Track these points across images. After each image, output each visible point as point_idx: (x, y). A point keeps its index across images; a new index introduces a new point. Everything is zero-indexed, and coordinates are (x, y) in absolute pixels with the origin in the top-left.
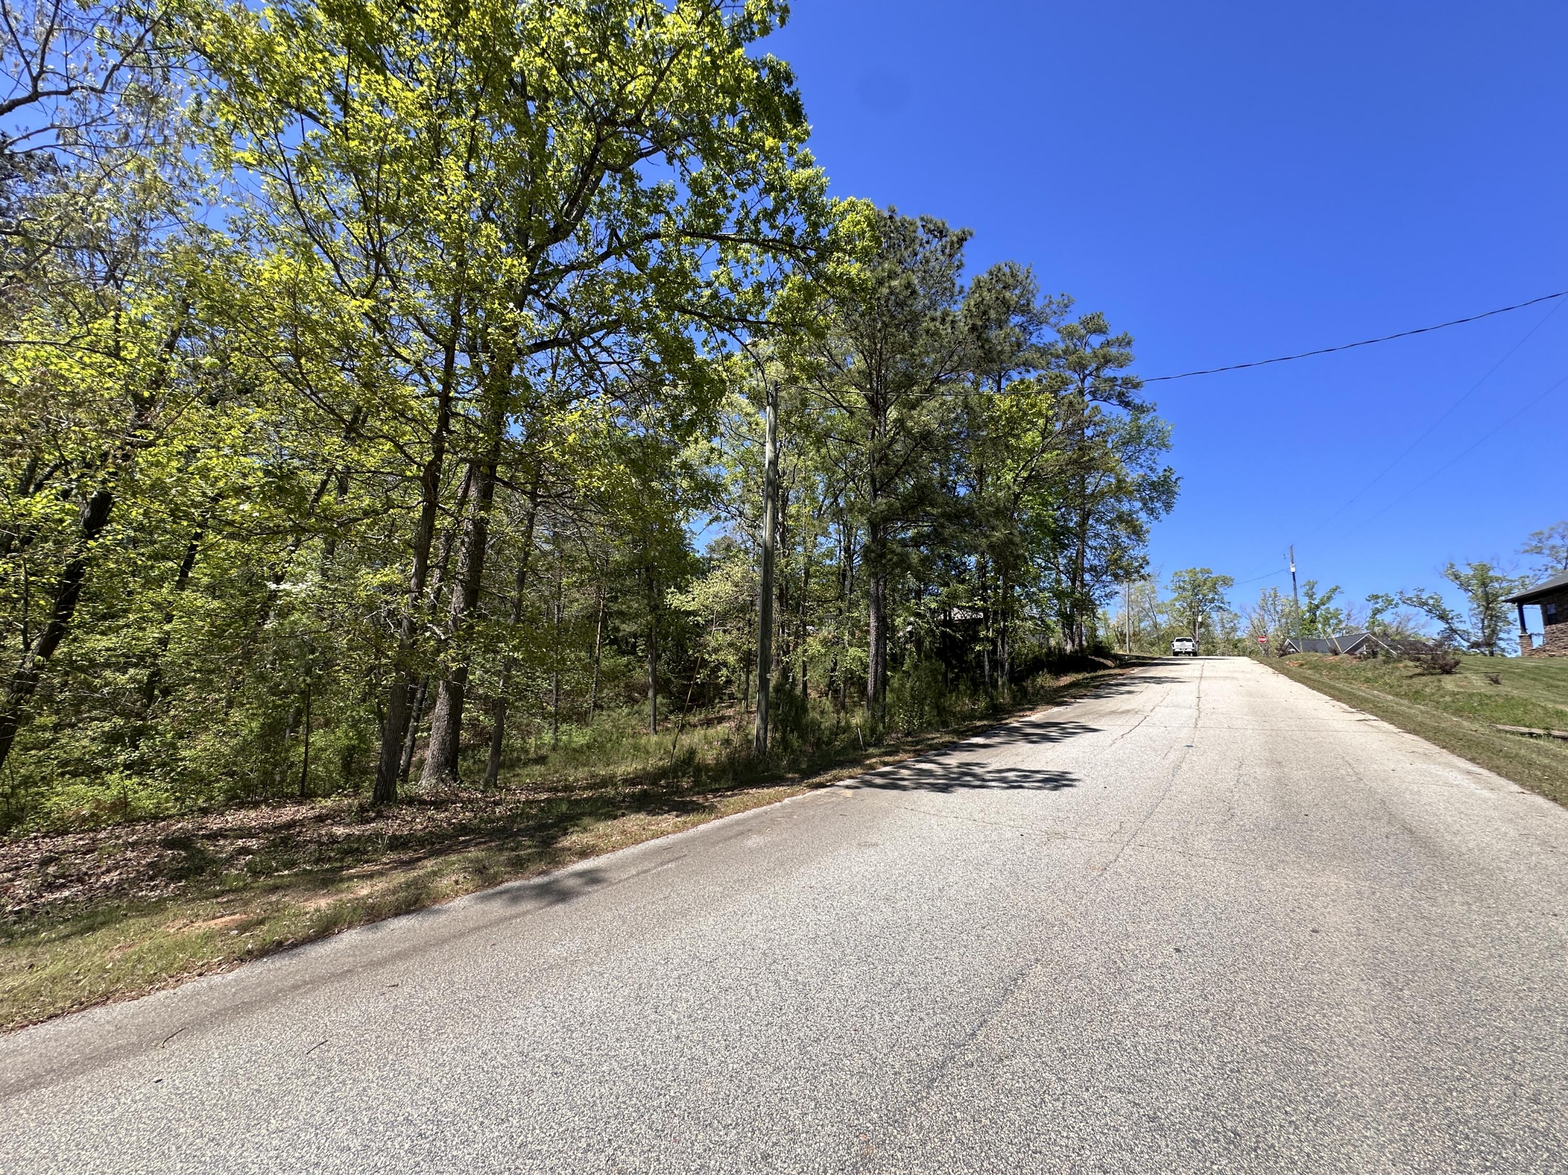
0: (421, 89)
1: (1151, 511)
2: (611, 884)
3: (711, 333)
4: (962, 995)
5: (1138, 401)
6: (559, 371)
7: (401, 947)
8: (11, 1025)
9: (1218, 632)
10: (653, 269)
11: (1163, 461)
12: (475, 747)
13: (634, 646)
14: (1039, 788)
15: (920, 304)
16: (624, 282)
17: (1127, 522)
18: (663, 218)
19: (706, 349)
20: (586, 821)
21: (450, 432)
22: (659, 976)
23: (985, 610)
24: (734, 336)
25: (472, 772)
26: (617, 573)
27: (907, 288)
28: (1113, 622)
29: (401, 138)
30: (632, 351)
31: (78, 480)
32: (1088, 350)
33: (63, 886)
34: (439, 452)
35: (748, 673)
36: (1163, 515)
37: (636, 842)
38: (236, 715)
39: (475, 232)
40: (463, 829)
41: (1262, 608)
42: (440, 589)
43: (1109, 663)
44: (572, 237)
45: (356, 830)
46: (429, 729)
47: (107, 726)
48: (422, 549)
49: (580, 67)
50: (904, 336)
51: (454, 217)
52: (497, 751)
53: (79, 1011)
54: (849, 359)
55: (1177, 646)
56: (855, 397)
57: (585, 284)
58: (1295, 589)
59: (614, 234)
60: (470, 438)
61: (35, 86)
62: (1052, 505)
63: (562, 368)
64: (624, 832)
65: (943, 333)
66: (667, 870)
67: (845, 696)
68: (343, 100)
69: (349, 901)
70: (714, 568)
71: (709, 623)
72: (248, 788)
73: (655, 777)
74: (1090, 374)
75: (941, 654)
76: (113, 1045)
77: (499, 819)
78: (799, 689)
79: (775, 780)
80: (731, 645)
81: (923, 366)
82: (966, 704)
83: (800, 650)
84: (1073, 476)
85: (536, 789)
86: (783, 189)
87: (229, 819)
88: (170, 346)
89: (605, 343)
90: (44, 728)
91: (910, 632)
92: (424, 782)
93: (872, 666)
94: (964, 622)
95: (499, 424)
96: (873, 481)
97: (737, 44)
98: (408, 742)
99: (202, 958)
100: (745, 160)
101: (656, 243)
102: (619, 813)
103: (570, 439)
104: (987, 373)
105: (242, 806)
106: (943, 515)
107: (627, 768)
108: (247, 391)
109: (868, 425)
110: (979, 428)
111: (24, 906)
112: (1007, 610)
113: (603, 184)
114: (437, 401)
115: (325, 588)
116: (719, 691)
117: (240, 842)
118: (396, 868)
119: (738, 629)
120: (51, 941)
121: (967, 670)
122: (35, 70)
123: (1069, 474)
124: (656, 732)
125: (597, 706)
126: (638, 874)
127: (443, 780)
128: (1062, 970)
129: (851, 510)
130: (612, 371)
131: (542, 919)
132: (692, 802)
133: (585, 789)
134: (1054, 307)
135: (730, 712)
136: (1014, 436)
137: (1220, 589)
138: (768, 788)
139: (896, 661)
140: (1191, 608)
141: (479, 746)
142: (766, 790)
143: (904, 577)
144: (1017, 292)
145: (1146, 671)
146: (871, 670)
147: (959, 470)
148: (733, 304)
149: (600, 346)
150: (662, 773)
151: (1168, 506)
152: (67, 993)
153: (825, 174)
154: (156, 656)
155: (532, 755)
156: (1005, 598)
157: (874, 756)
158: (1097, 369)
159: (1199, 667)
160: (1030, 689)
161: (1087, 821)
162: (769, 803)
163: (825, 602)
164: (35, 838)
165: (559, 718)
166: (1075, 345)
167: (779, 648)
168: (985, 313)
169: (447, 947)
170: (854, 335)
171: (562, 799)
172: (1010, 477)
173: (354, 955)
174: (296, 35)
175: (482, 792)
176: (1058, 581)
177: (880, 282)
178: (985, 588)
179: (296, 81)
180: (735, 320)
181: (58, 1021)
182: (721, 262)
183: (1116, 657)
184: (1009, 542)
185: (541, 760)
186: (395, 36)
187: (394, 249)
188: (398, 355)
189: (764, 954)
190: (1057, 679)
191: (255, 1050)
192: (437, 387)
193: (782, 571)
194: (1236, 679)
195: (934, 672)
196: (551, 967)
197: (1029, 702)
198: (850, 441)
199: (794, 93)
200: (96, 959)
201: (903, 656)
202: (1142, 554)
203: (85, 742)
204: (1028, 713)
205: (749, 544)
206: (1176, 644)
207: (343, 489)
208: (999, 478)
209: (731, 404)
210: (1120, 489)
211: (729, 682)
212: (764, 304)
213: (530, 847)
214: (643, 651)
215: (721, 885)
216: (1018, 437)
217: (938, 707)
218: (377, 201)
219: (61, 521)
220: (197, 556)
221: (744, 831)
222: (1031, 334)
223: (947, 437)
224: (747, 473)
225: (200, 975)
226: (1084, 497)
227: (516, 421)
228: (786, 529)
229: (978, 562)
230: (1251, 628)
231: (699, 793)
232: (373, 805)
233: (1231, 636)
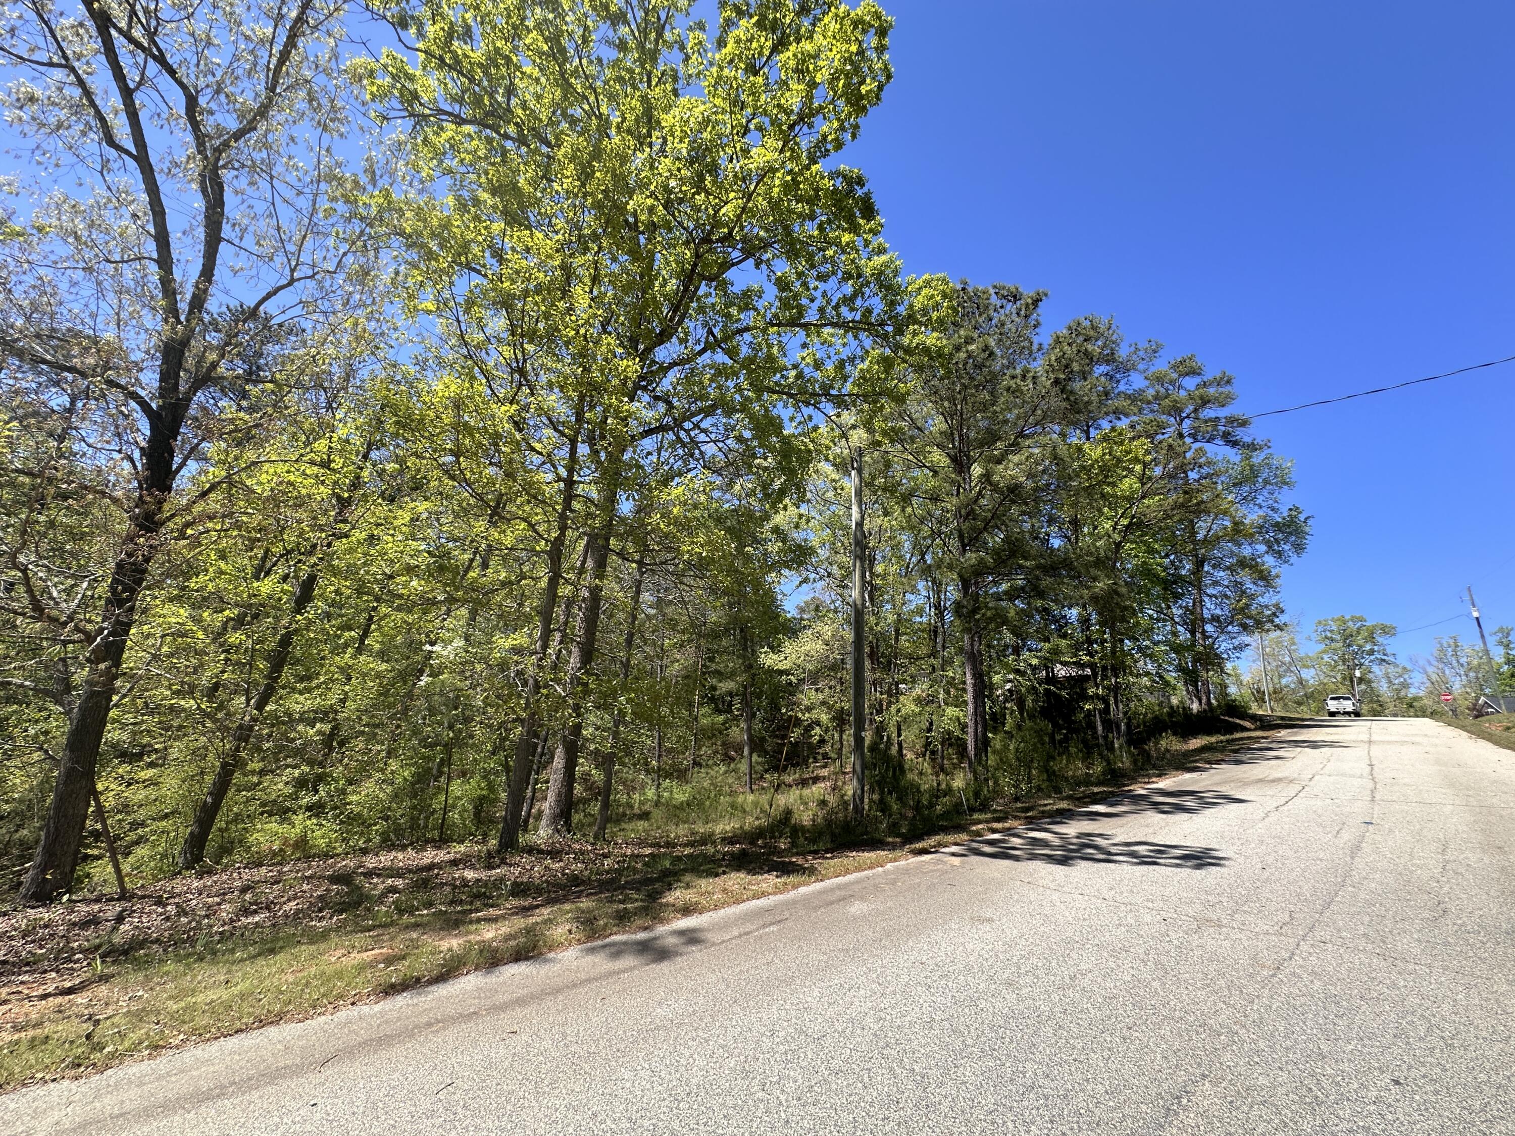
0: (556, 237)
1: (1279, 555)
2: (714, 944)
3: (798, 409)
4: (1113, 1109)
5: (1247, 439)
6: (663, 453)
7: (520, 993)
8: (208, 1036)
9: (1383, 689)
10: (745, 359)
11: (1286, 500)
12: (586, 801)
13: (730, 705)
14: (1177, 866)
15: (997, 366)
16: (720, 372)
17: (1251, 567)
18: (752, 313)
19: (794, 424)
20: (687, 878)
21: (572, 511)
22: (765, 1049)
23: (1092, 666)
24: (819, 409)
25: (583, 825)
26: (715, 635)
27: (984, 351)
28: (1246, 678)
29: (542, 275)
30: (726, 430)
31: (295, 565)
32: (1183, 393)
33: (255, 912)
34: (563, 528)
35: (842, 732)
36: (1294, 558)
37: (738, 902)
38: (394, 765)
39: (597, 343)
40: (575, 879)
41: (1440, 660)
42: (560, 651)
43: (1247, 724)
44: (674, 339)
45: (483, 875)
46: (547, 782)
47: (297, 773)
48: (546, 615)
49: (681, 201)
50: (985, 395)
51: (582, 331)
52: (606, 805)
53: (259, 1028)
54: (930, 422)
55: (1333, 705)
56: (938, 457)
57: (686, 377)
58: (1483, 636)
59: (710, 332)
60: (589, 515)
61: (292, 275)
62: (1158, 552)
63: (666, 450)
64: (725, 891)
65: (1025, 389)
66: (768, 934)
67: (943, 758)
68: (499, 256)
69: (477, 943)
70: (805, 627)
71: (801, 681)
72: (398, 831)
73: (752, 836)
74: (1188, 417)
75: (1045, 713)
76: (281, 1064)
77: (608, 872)
78: (894, 750)
79: (875, 844)
80: (823, 703)
81: (1006, 422)
82: (1079, 768)
83: (893, 709)
84: (1180, 521)
85: (642, 843)
86: (859, 276)
87: (383, 859)
88: (366, 457)
89: (703, 425)
90: (253, 772)
91: (1010, 691)
92: (541, 832)
93: (971, 724)
94: (1069, 678)
95: (613, 501)
96: (961, 537)
97: (813, 161)
98: (529, 793)
99: (355, 988)
100: (824, 256)
101: (747, 336)
102: (721, 870)
103: (675, 511)
104: (1075, 424)
105: (392, 847)
106: (1038, 567)
107: (725, 826)
108: (417, 489)
109: (953, 482)
110: (1071, 479)
111: (226, 928)
112: (1118, 666)
113: (701, 292)
114: (562, 485)
115: (467, 652)
116: (813, 750)
117: (390, 881)
118: (517, 914)
119: (830, 688)
120: (242, 960)
121: (1077, 731)
122: (293, 263)
123: (1176, 519)
124: (752, 791)
125: (696, 764)
126: (740, 936)
127: (558, 831)
128: (1239, 1092)
129: (939, 567)
130: (710, 449)
131: (649, 976)
132: (791, 863)
133: (686, 845)
134: (1141, 353)
135: (824, 772)
136: (1109, 484)
137: (1380, 639)
138: (869, 851)
139: (995, 721)
140: (1344, 661)
141: (589, 800)
142: (866, 854)
143: (1000, 633)
144: (1100, 343)
145: (1295, 734)
146: (970, 730)
147: (1051, 521)
148: (816, 381)
149: (699, 428)
150: (760, 833)
151: (1299, 548)
152: (251, 1010)
153: (898, 258)
154: (336, 712)
155: (636, 811)
156: (1114, 652)
157: (980, 822)
158: (1196, 411)
159: (1364, 729)
160: (1154, 754)
161: (1246, 908)
162: (871, 868)
163: (918, 659)
164: (239, 868)
165: (662, 774)
166: (1167, 390)
167: (872, 706)
168: (1067, 367)
169: (561, 997)
170: (933, 399)
171: (665, 854)
172: (1108, 525)
173: (479, 998)
174: (469, 212)
175: (593, 844)
176: (1175, 634)
177: (958, 348)
178: (1090, 642)
179: (465, 247)
180: (819, 395)
181: (243, 1035)
182: (805, 346)
183: (1254, 718)
184: (1113, 592)
185: (645, 816)
186: (539, 201)
187: (532, 364)
188: (533, 449)
189: (875, 1035)
190: (1186, 742)
191: (393, 1084)
192: (563, 473)
193: (871, 629)
194: (1418, 743)
195: (1039, 733)
196: (658, 1028)
197: (1154, 767)
198: (935, 499)
199: (866, 194)
200: (275, 980)
201: (1004, 715)
202: (1274, 602)
203: (281, 786)
204: (1154, 779)
205: (838, 603)
206: (1329, 702)
207: (485, 565)
208: (1095, 528)
209: (817, 472)
210: (1238, 531)
211: (822, 741)
212: (845, 378)
213: (636, 900)
214: (738, 710)
215: (825, 954)
216: (1113, 485)
217: (1047, 771)
218: (522, 328)
219: (280, 599)
220: (373, 627)
221: (847, 896)
222: (1118, 382)
223: (1036, 489)
224: (834, 535)
225: (353, 1004)
226: (1195, 542)
227: (627, 499)
228: (874, 588)
229: (1080, 614)
230: (1428, 684)
231: (797, 854)
232: (499, 852)
233: (1403, 693)
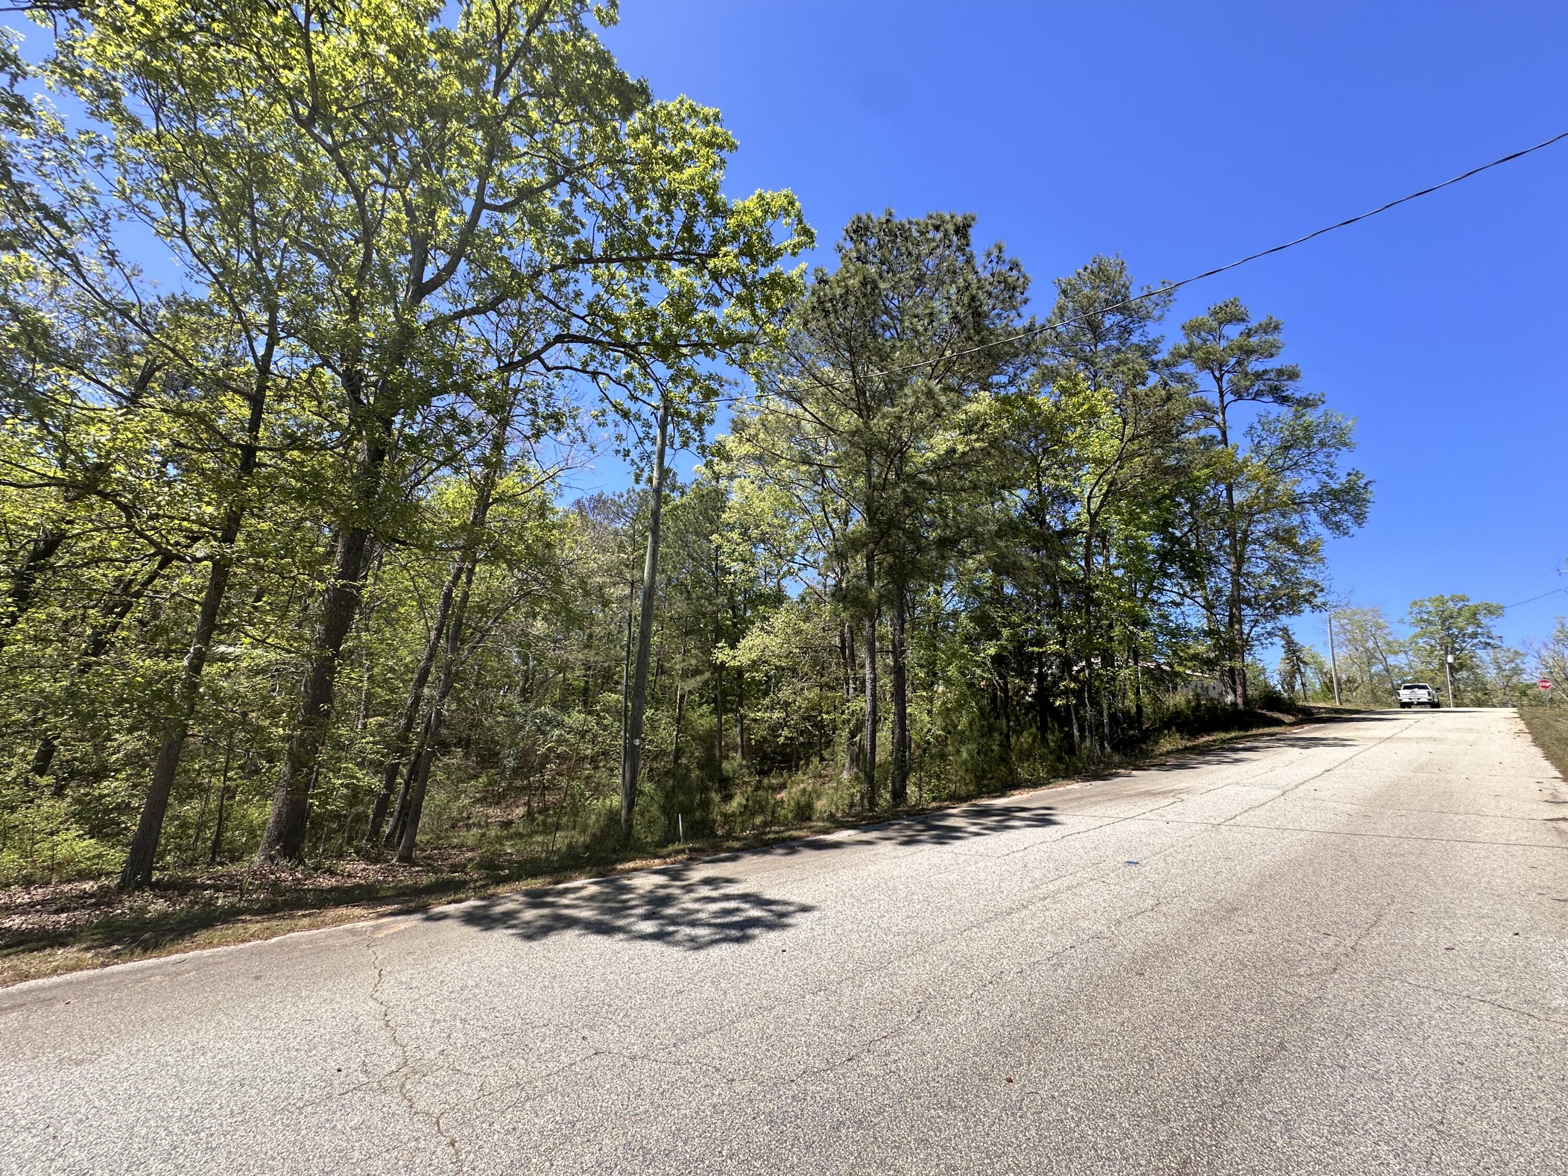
1: (1336, 526)
5: (1299, 394)
11: (1345, 463)
32: (1224, 344)
36: (1354, 529)
43: (1288, 719)
74: (1228, 371)
134: (1155, 298)
137: (1485, 621)
140: (1442, 645)
158: (1237, 363)
166: (1205, 340)
183: (1302, 710)
194: (1442, 740)
230: (1543, 670)
233: (1514, 680)
